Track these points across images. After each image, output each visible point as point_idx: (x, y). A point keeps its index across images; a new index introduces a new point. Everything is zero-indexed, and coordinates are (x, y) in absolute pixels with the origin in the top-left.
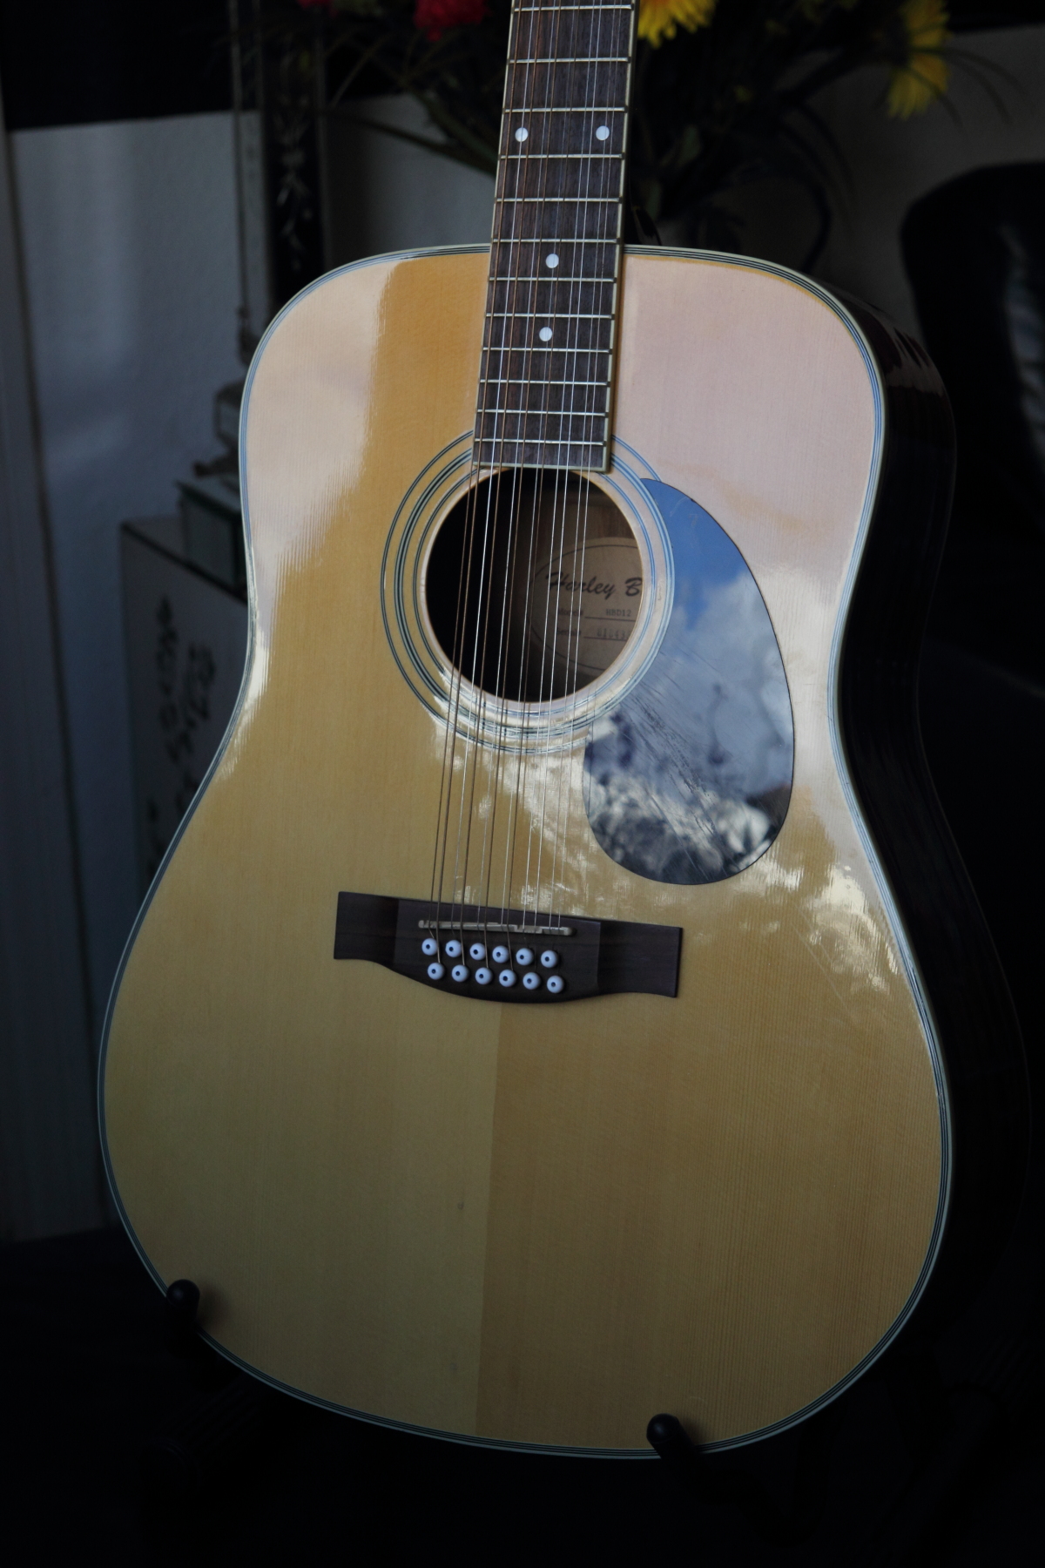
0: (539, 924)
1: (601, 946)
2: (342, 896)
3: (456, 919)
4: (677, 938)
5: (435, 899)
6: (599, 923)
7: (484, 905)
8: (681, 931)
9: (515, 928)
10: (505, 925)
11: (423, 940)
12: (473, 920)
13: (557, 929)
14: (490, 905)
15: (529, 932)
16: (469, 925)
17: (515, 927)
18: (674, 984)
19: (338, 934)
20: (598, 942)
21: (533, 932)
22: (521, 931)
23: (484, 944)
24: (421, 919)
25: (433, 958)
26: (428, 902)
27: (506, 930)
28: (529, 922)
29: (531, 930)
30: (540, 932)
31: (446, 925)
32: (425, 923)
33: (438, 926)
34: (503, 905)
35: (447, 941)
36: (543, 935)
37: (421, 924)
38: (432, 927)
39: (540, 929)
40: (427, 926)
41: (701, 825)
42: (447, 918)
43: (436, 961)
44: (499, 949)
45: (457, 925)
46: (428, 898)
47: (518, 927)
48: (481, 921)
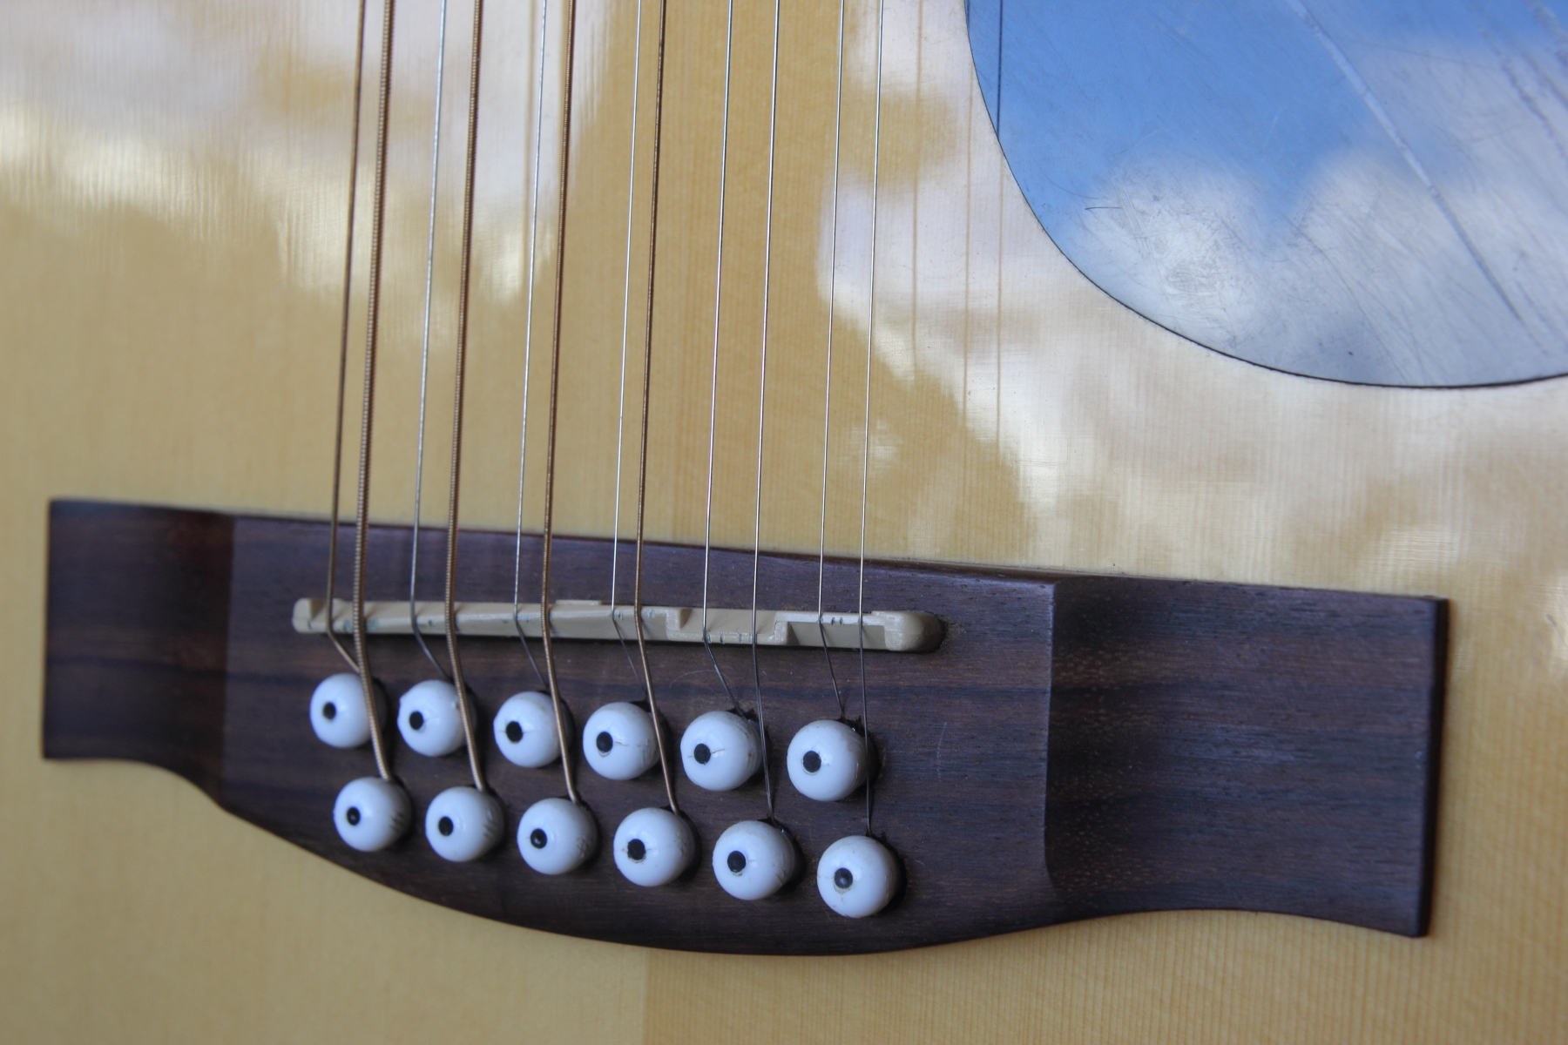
0: (771, 602)
1: (1060, 693)
2: (61, 513)
3: (430, 590)
4: (1423, 648)
5: (349, 509)
6: (1049, 590)
7: (540, 527)
8: (1442, 612)
9: (670, 622)
10: (629, 611)
11: (313, 684)
12: (498, 591)
13: (851, 619)
14: (561, 526)
15: (731, 637)
16: (482, 616)
17: (671, 615)
18: (1413, 873)
19: (53, 662)
20: (1045, 680)
21: (747, 638)
22: (697, 637)
23: (546, 692)
24: (302, 596)
25: (355, 761)
26: (322, 523)
27: (632, 633)
28: (730, 596)
29: (734, 627)
30: (777, 637)
31: (392, 617)
32: (315, 612)
33: (363, 621)
34: (617, 523)
35: (406, 686)
36: (793, 647)
37: (304, 617)
38: (339, 626)
39: (775, 627)
40: (320, 625)
41: (1530, 88)
42: (394, 589)
43: (370, 772)
44: (609, 719)
45: (433, 616)
46: (316, 505)
47: (685, 619)
48: (530, 597)
